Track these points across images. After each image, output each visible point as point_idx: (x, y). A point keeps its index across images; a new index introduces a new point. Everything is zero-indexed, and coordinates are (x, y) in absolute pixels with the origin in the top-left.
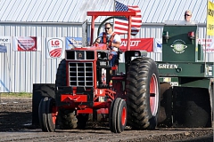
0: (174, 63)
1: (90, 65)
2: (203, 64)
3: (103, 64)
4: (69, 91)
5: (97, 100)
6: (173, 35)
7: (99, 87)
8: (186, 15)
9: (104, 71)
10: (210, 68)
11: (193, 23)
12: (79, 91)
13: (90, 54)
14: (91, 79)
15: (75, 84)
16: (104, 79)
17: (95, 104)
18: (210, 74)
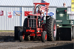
0: (61, 20)
1: (35, 20)
2: (70, 20)
3: (39, 20)
4: (29, 29)
5: (37, 32)
6: (59, 11)
7: (38, 28)
8: (64, 4)
9: (40, 22)
10: (72, 22)
11: (66, 7)
12: (32, 28)
13: (36, 17)
14: (36, 25)
15: (30, 26)
16: (40, 25)
17: (37, 33)
18: (73, 23)
